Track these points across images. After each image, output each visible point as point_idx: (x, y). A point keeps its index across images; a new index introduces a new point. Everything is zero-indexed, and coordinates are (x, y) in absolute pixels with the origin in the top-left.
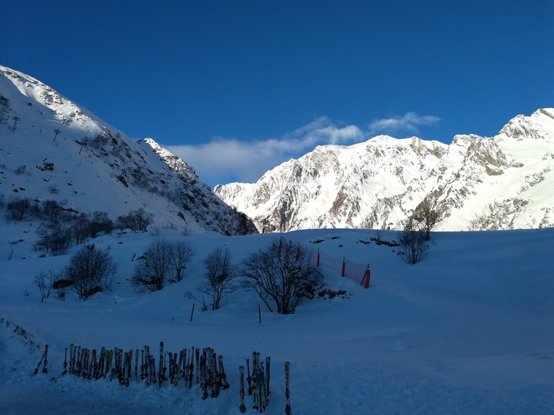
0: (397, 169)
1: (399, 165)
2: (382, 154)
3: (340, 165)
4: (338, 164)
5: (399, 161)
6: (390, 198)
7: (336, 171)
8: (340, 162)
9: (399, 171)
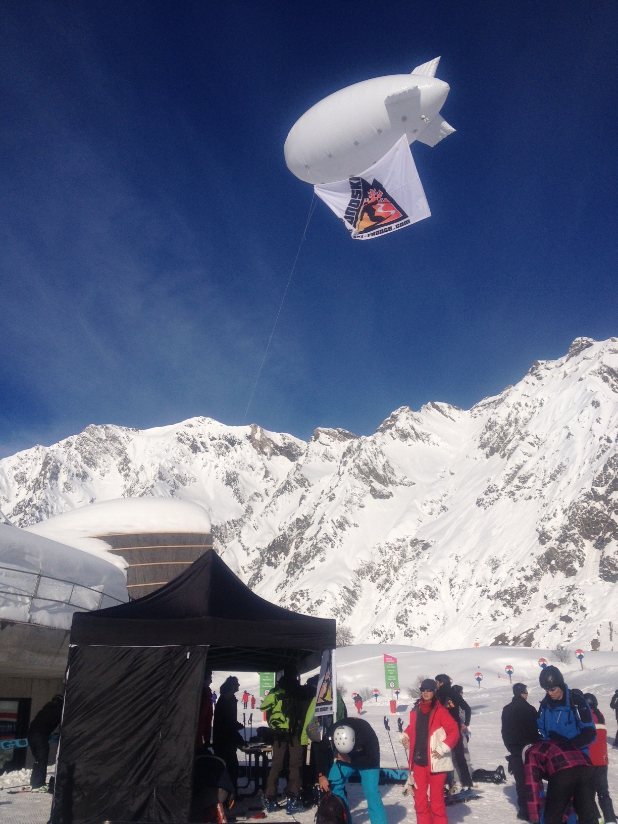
0: (228, 475)
1: (231, 469)
2: (202, 449)
3: (130, 462)
4: (126, 461)
5: (232, 462)
6: (220, 524)
7: (123, 473)
8: (130, 456)
9: (231, 480)
